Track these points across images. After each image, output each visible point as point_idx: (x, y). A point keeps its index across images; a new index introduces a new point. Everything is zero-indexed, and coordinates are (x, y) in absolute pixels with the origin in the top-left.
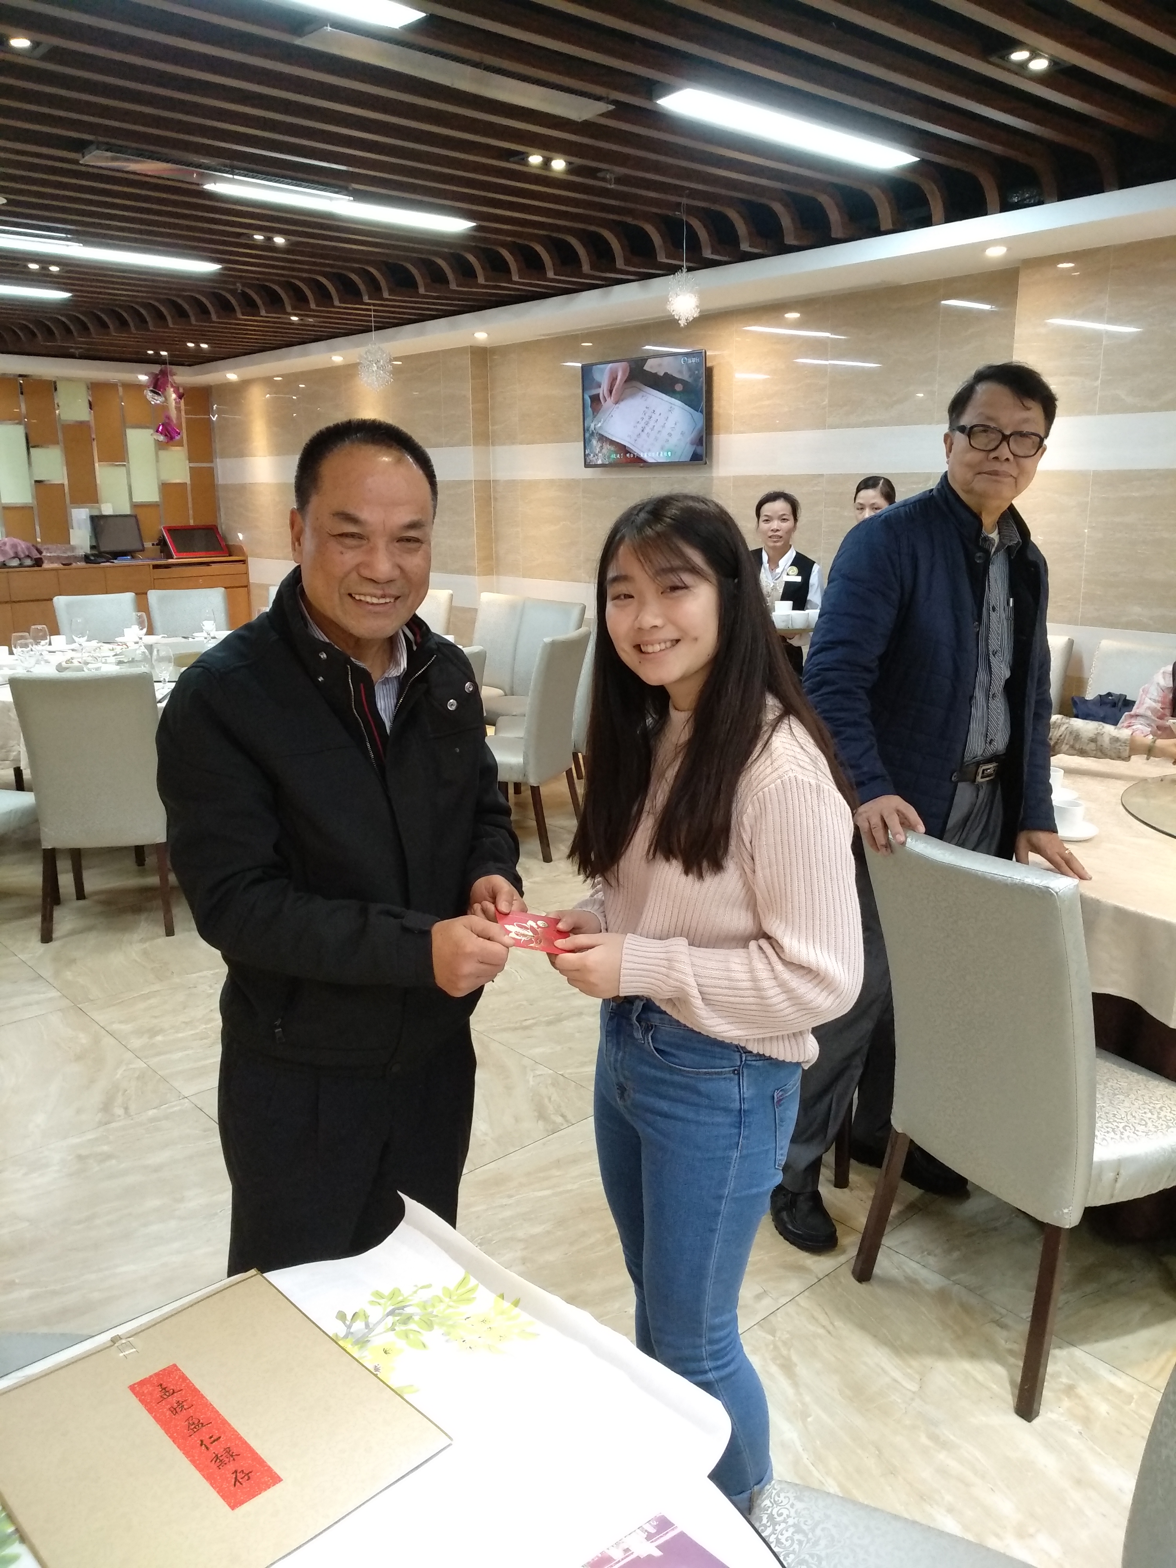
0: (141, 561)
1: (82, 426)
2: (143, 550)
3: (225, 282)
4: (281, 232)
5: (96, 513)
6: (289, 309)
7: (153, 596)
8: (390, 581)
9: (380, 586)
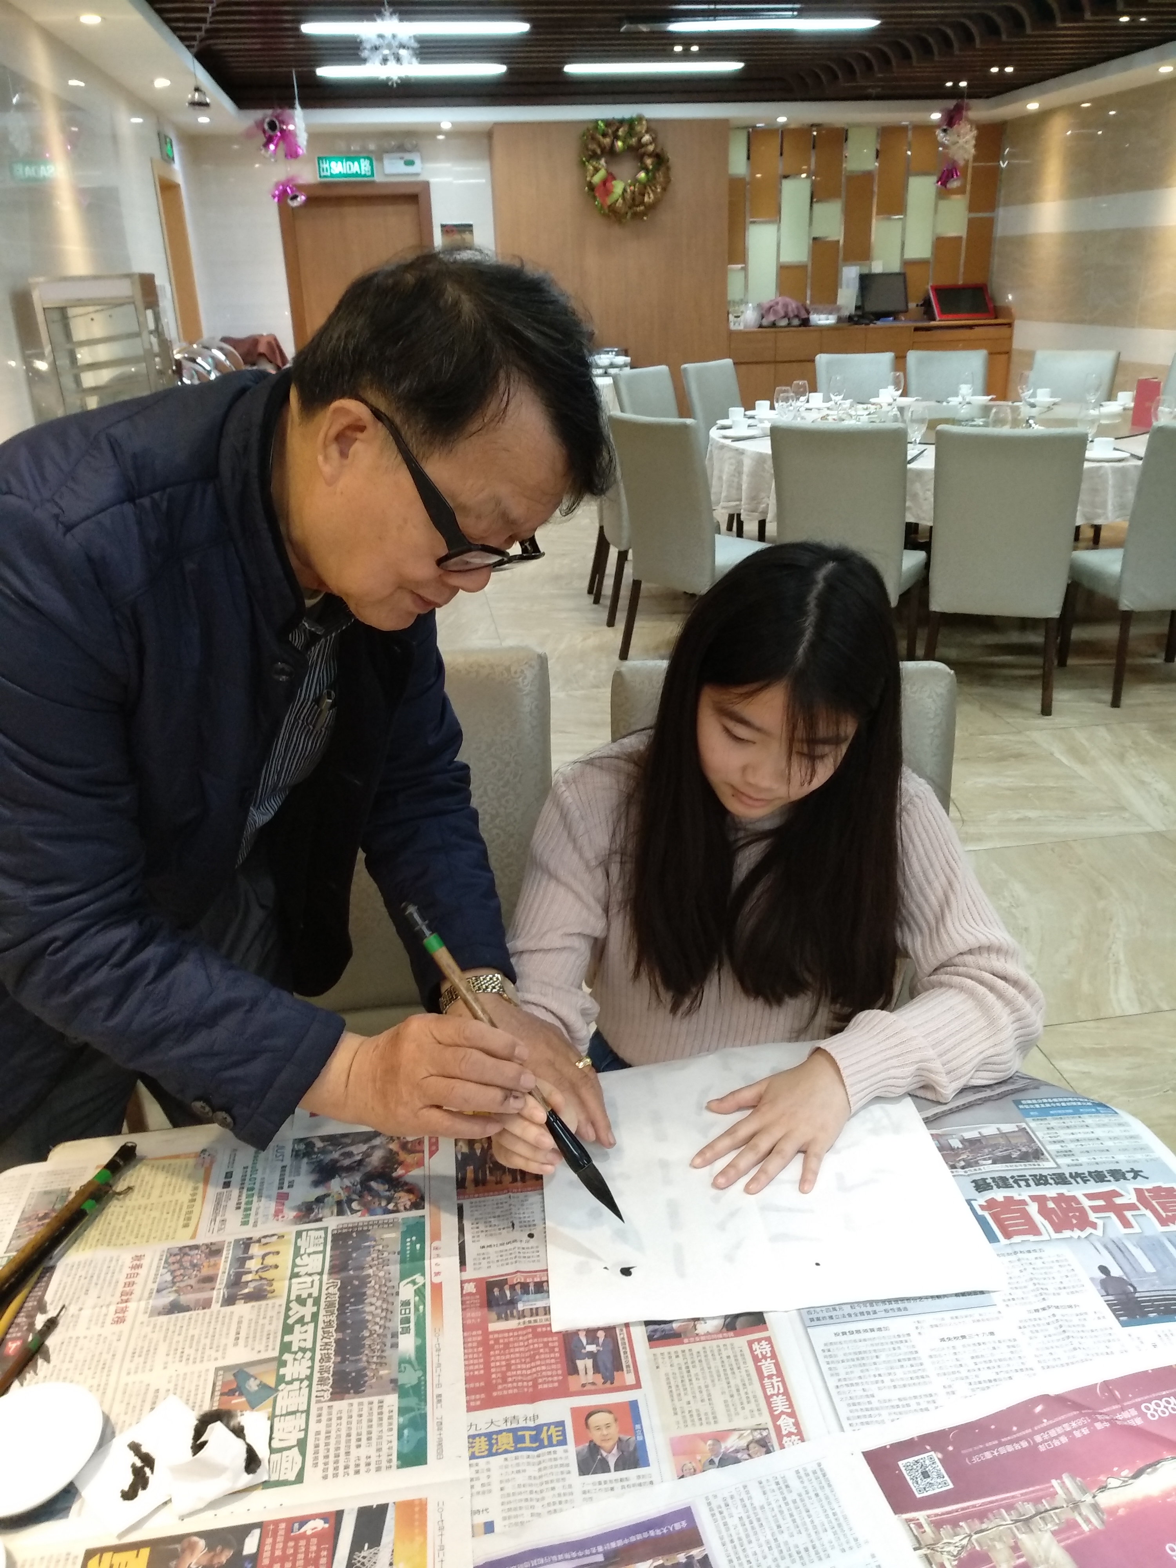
0: (904, 323)
1: (867, 176)
2: (906, 311)
5: (866, 271)
6: (1120, 7)
7: (912, 357)
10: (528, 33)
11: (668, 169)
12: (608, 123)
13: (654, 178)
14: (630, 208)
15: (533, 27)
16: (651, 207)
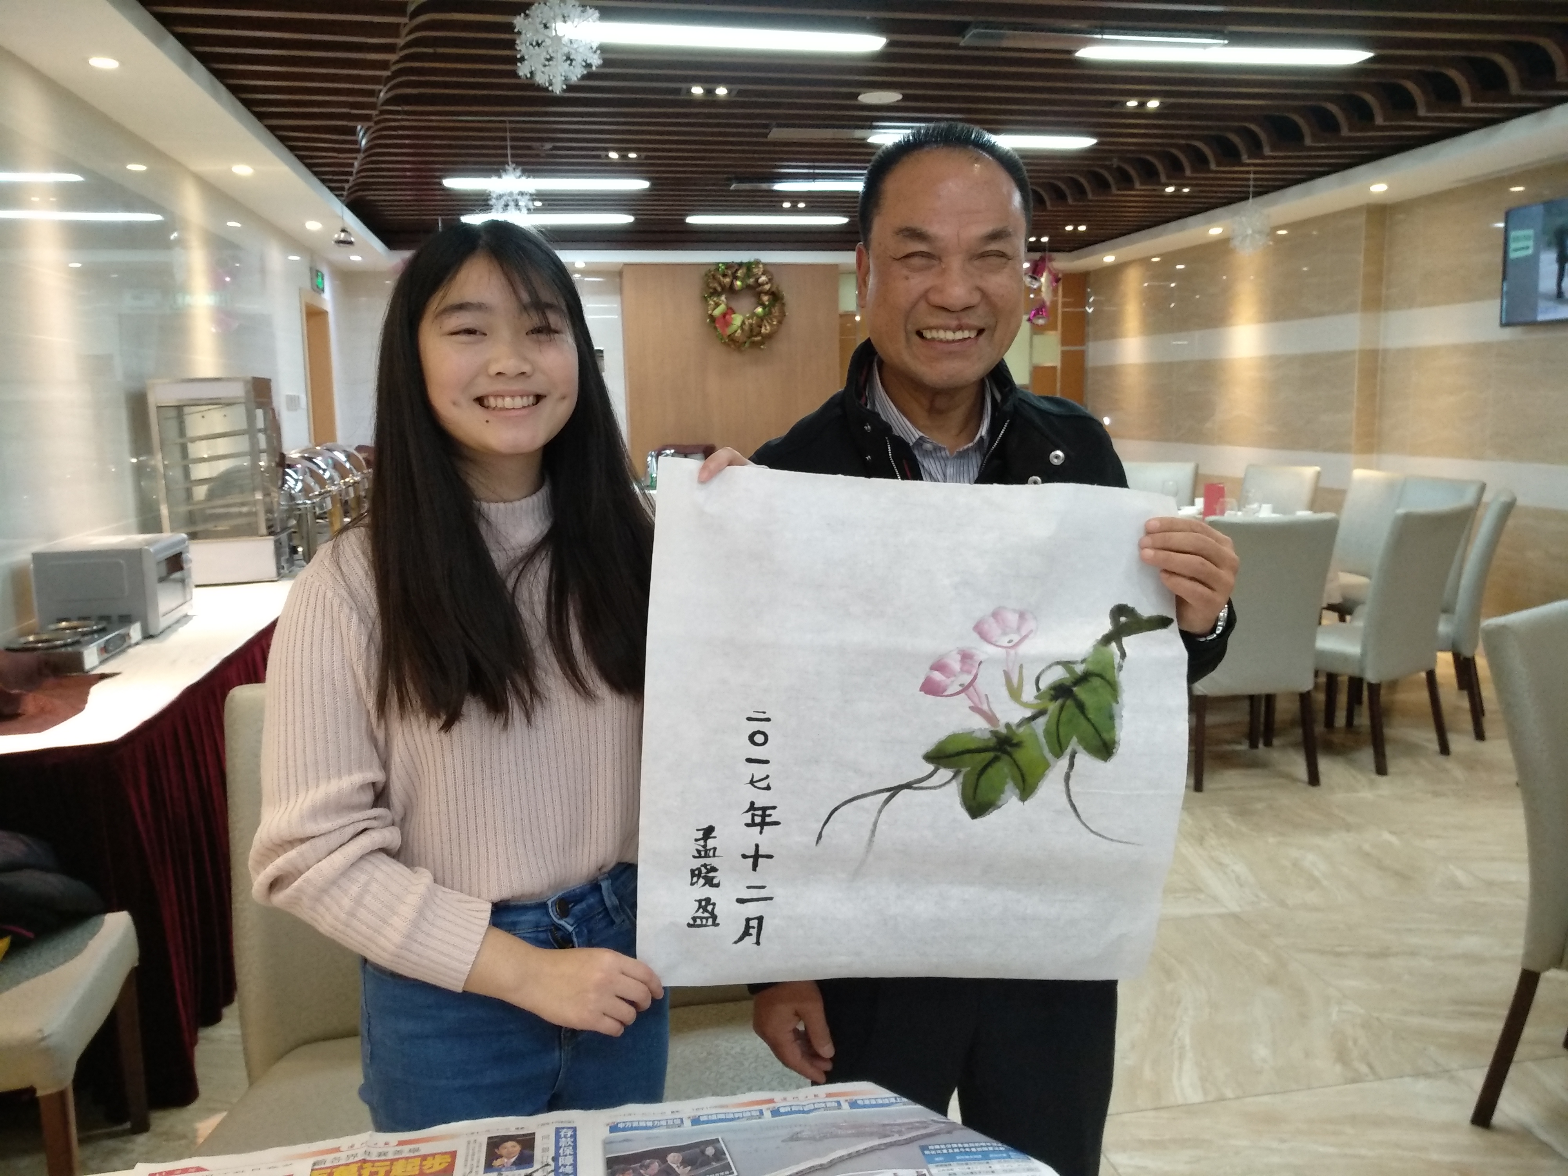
3: (1100, 159)
4: (1152, 95)
6: (1163, 179)
8: (967, 308)
9: (954, 315)
10: (649, 190)
11: (783, 304)
12: (728, 266)
13: (770, 313)
14: (749, 337)
15: (652, 185)
16: (769, 337)
